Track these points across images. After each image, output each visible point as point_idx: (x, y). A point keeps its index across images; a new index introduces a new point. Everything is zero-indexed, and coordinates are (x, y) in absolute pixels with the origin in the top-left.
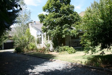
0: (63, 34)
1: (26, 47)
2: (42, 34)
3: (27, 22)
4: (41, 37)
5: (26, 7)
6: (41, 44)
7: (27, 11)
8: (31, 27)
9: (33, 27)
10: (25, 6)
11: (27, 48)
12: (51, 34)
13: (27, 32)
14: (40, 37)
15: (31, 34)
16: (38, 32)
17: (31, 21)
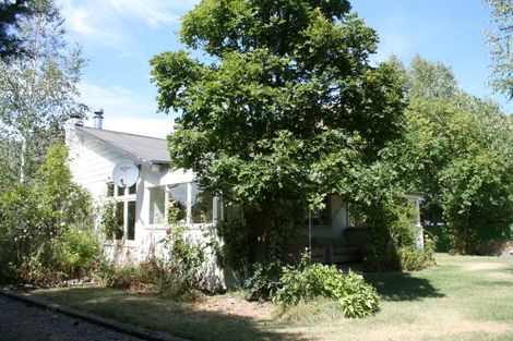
0: (315, 188)
1: (40, 250)
2: (148, 184)
3: (57, 111)
4: (133, 197)
5: (59, 28)
6: (128, 242)
7: (61, 51)
8: (76, 139)
9: (87, 141)
10: (56, 22)
11: (46, 259)
12: (235, 181)
13: (51, 162)
14: (127, 198)
15: (72, 180)
16: (124, 169)
17: (78, 110)
